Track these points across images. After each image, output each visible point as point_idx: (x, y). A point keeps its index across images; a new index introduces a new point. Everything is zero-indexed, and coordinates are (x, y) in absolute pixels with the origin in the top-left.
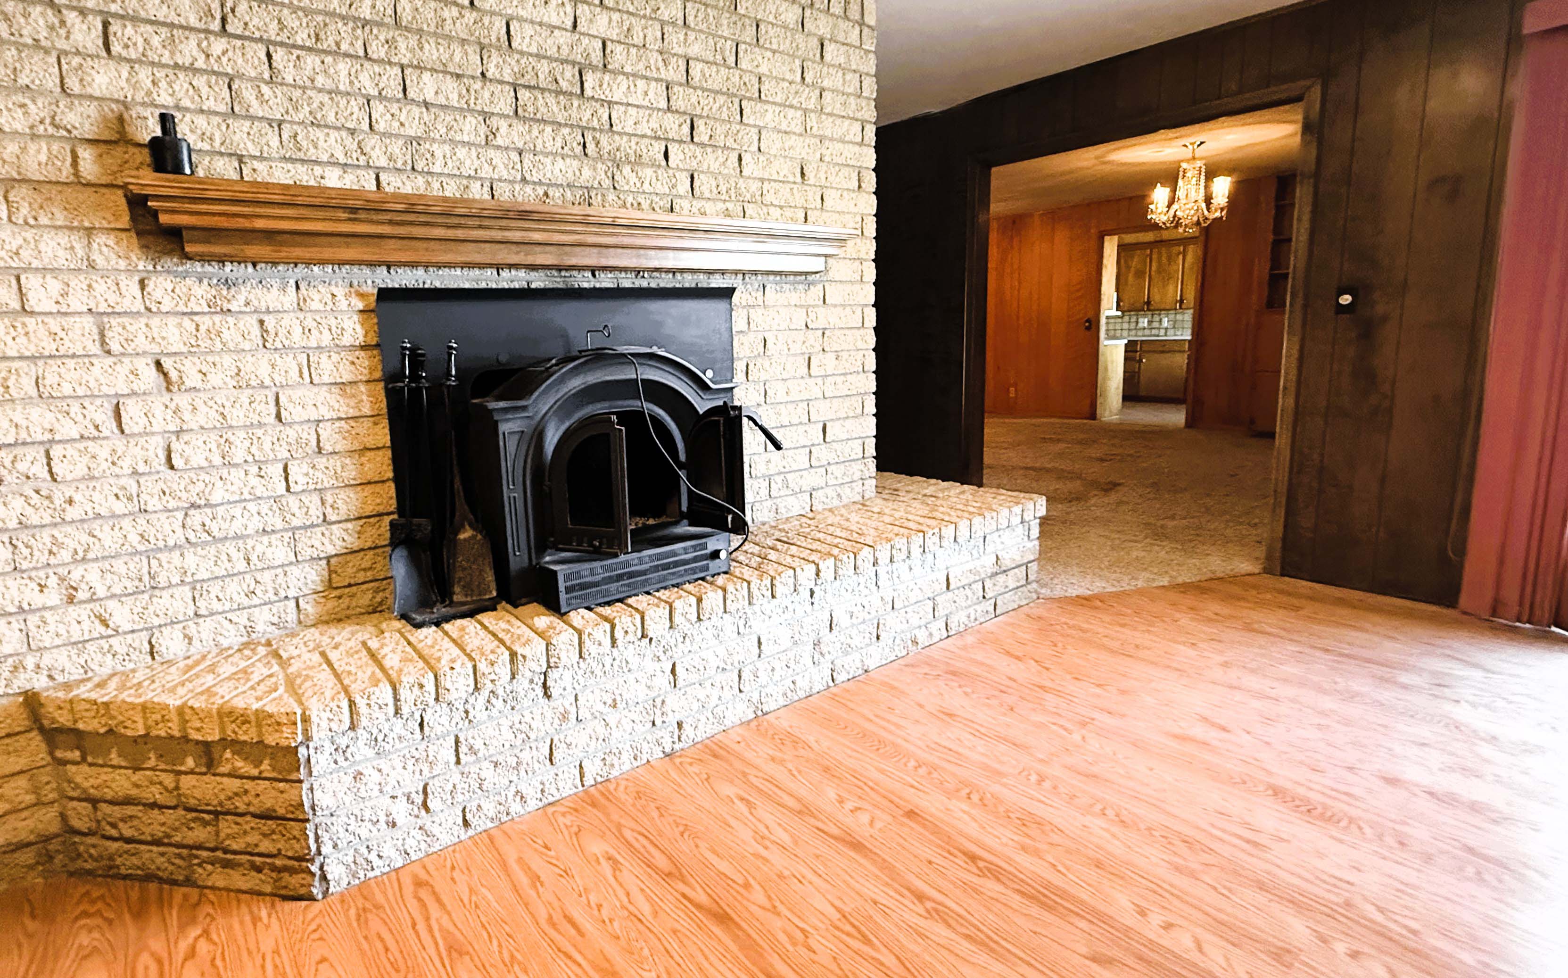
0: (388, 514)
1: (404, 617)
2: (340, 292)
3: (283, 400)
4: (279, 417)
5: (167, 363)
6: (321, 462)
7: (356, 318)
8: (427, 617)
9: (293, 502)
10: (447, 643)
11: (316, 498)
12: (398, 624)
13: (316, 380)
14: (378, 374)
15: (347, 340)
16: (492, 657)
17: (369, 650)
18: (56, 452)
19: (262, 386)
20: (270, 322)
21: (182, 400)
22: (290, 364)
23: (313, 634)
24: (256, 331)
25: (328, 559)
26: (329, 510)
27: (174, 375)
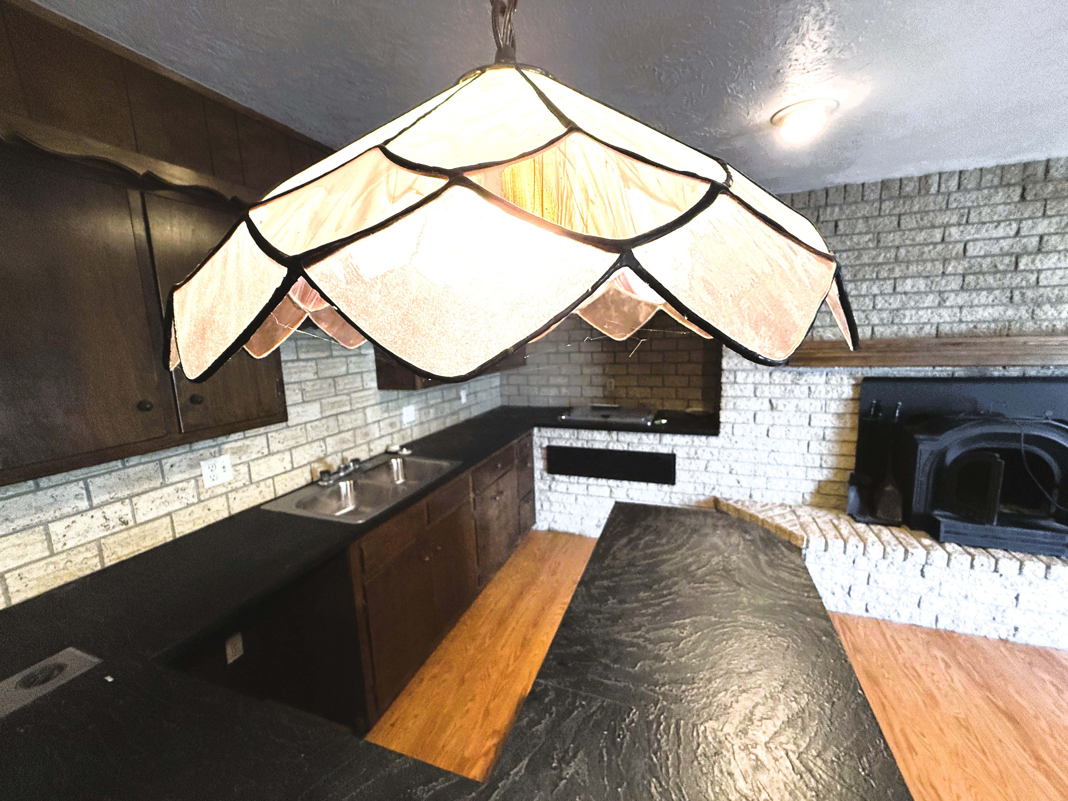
0: (850, 470)
1: (851, 515)
2: (845, 378)
3: (812, 417)
4: (809, 424)
5: (773, 401)
6: (824, 443)
7: (850, 387)
8: (863, 519)
9: (809, 457)
10: (871, 533)
11: (819, 457)
12: (848, 518)
13: (828, 410)
14: (856, 411)
15: (845, 396)
16: (895, 548)
17: (833, 524)
18: (735, 426)
19: (805, 412)
20: (813, 388)
21: (775, 414)
22: (818, 404)
23: (808, 509)
24: (807, 391)
25: (819, 482)
26: (823, 463)
27: (775, 405)
